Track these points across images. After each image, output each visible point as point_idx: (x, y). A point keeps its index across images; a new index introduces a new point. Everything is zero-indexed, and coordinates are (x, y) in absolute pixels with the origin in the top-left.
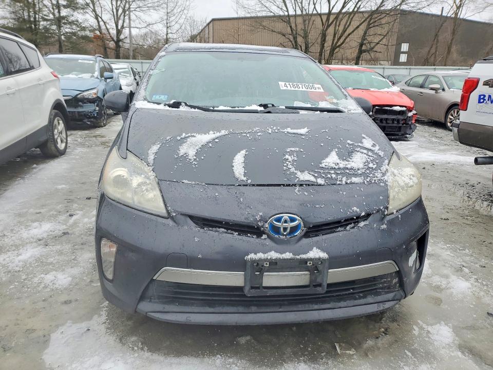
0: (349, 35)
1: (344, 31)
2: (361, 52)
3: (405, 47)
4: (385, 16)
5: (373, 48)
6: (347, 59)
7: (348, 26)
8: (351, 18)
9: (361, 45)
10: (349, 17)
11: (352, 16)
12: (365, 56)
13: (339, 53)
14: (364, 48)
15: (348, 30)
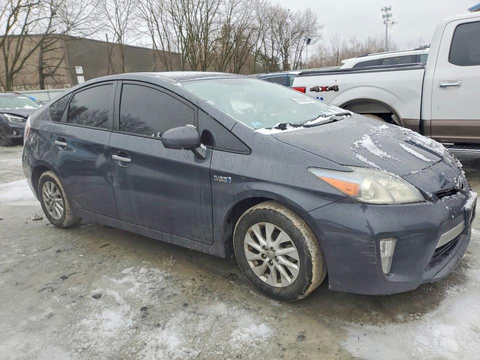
0: (25, 59)
1: (18, 55)
2: (43, 76)
3: (79, 70)
4: (57, 41)
5: (54, 72)
6: (30, 84)
7: (21, 50)
8: (21, 41)
9: (41, 69)
10: (19, 41)
11: (21, 39)
12: (48, 79)
13: (18, 78)
14: (44, 72)
15: (21, 54)
